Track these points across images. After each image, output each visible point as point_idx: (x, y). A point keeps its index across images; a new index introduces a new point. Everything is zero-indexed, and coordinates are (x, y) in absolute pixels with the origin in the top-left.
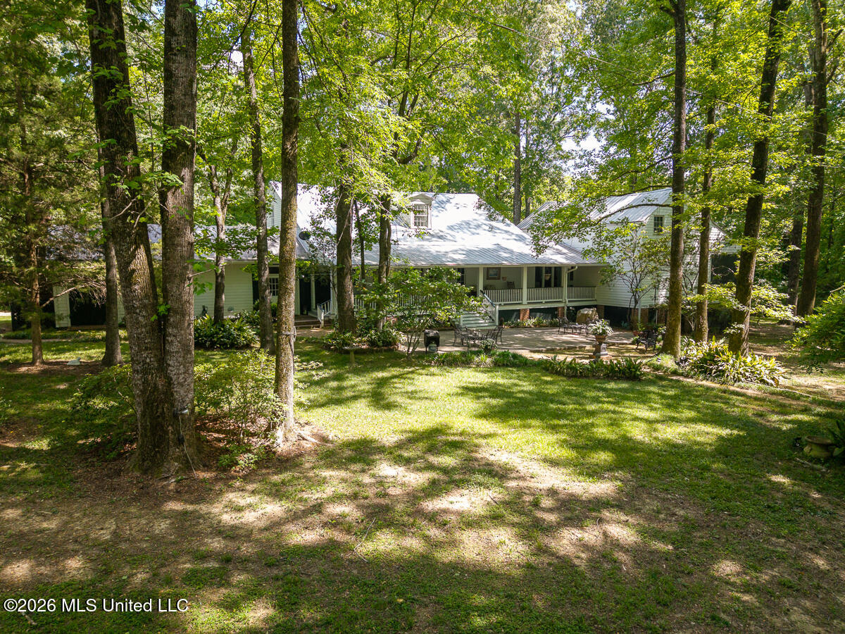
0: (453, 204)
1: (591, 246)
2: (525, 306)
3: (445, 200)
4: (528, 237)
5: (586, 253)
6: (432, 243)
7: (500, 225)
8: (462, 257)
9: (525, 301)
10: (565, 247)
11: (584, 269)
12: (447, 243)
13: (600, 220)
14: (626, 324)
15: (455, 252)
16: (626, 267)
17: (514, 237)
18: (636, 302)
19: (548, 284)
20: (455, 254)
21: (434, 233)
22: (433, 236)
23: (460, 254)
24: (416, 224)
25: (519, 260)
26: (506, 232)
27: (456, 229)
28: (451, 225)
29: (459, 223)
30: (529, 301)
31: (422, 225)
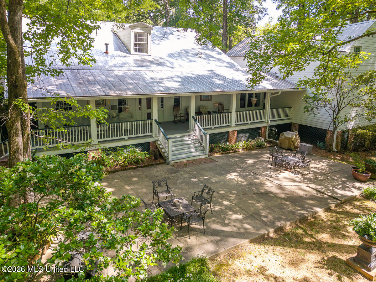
0: (175, 36)
2: (233, 127)
3: (169, 32)
6: (150, 69)
7: (213, 54)
8: (176, 85)
9: (233, 123)
11: (286, 94)
12: (166, 68)
14: (321, 144)
15: (171, 79)
17: (225, 64)
18: (335, 128)
20: (169, 81)
21: (153, 60)
22: (152, 62)
23: (174, 81)
24: (136, 51)
25: (230, 86)
26: (219, 60)
27: (175, 57)
28: (171, 53)
29: (179, 51)
30: (237, 123)
31: (143, 52)
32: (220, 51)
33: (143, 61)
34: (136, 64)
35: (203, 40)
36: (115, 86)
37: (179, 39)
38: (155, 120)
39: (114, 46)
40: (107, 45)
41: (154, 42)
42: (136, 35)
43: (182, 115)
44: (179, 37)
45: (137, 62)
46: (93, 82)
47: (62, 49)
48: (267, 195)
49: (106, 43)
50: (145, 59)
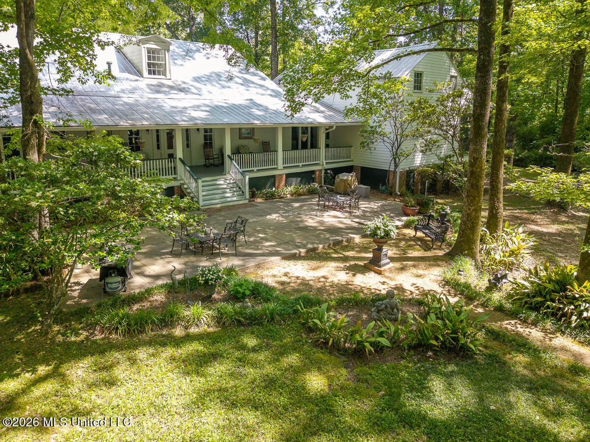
0: (203, 54)
1: (354, 104)
2: (281, 170)
3: (194, 48)
4: (282, 91)
5: (349, 112)
6: (170, 96)
7: (255, 79)
8: (204, 115)
9: (280, 165)
10: (323, 104)
12: (190, 96)
13: (369, 72)
14: (384, 188)
15: (197, 108)
16: (388, 128)
17: (269, 92)
18: (396, 166)
19: (304, 146)
20: (196, 110)
21: (173, 85)
22: (171, 88)
23: (202, 111)
24: (150, 72)
25: (273, 118)
26: (261, 86)
27: (203, 81)
28: (198, 76)
29: (208, 74)
30: (285, 165)
31: (159, 74)
32: (264, 76)
33: (161, 85)
34: (151, 90)
35: (235, 60)
36: (126, 116)
37: (208, 58)
38: (180, 159)
39: (119, 67)
40: (109, 64)
41: (174, 63)
42: (149, 52)
43: (215, 156)
44: (209, 56)
45: (152, 87)
46: (96, 111)
47: (61, 68)
48: (306, 229)
49: (108, 61)
50: (163, 84)
